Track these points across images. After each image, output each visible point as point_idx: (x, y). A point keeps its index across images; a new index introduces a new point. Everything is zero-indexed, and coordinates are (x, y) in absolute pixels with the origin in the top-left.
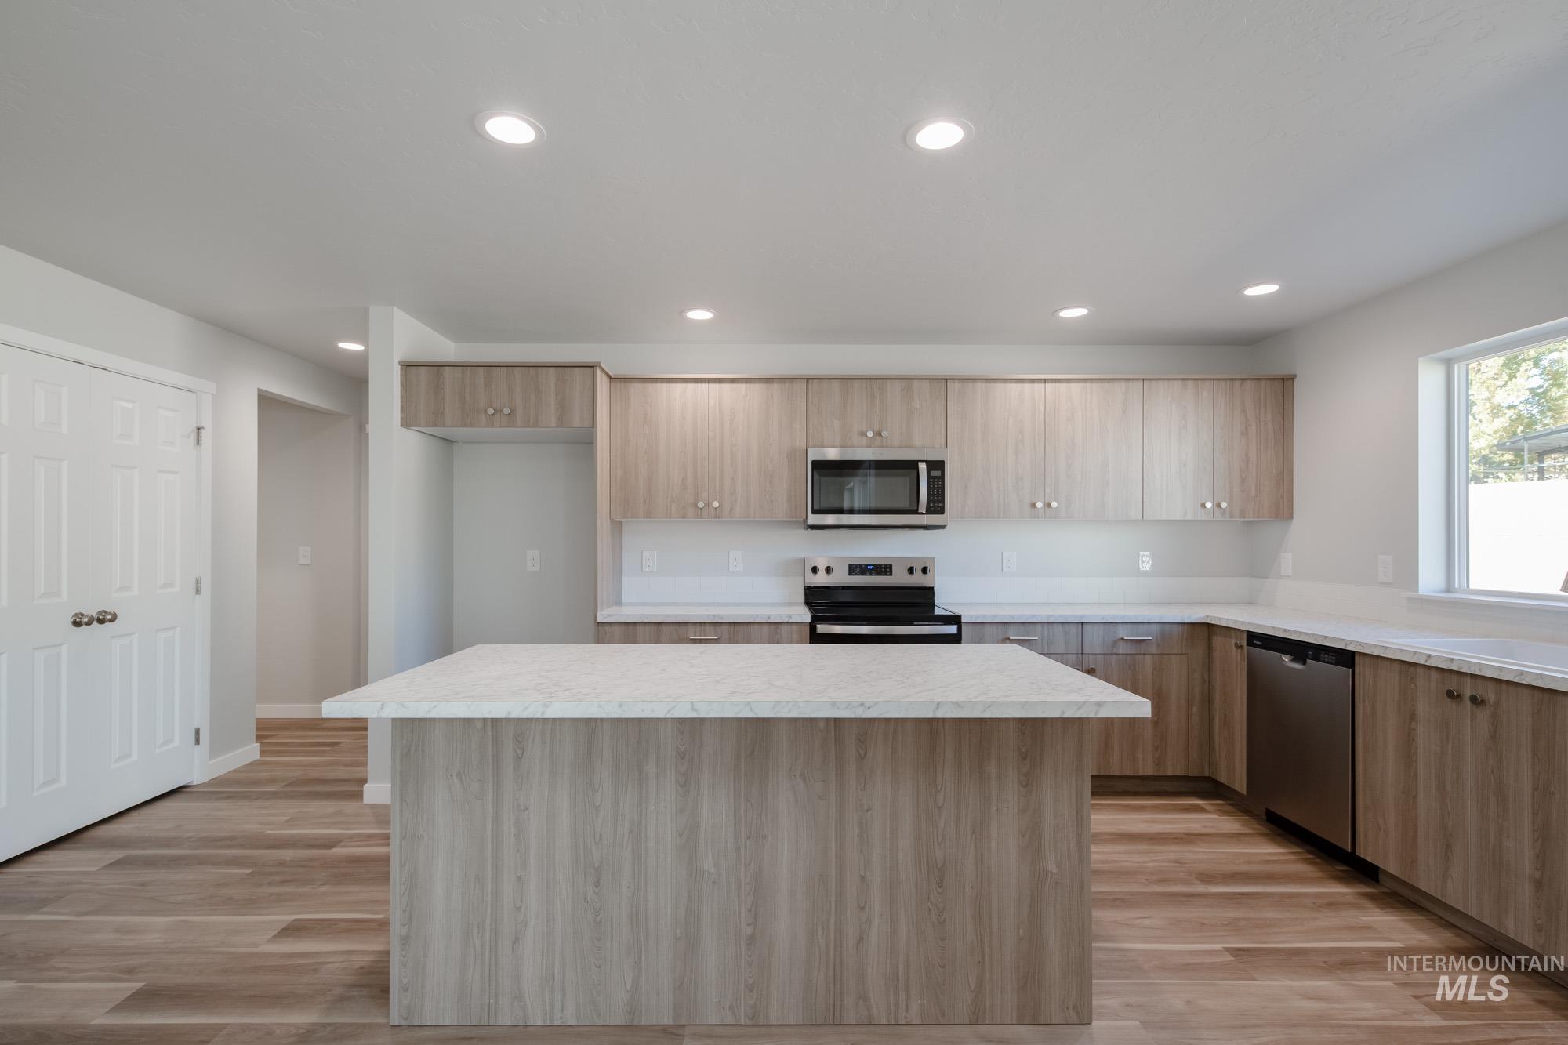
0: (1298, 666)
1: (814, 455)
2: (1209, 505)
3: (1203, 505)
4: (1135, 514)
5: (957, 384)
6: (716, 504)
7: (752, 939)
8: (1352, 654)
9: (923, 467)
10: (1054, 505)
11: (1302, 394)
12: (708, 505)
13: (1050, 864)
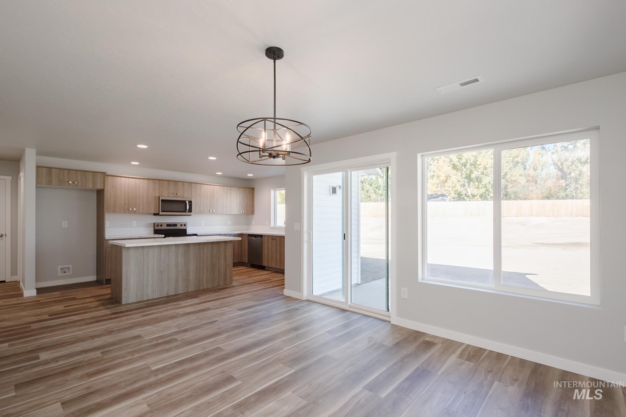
0: (255, 239)
1: (161, 198)
2: (241, 211)
3: (240, 211)
4: (229, 213)
5: (194, 184)
6: (135, 209)
7: (187, 279)
8: (262, 235)
9: (187, 202)
10: (214, 211)
11: (255, 190)
12: (133, 209)
13: (228, 263)
